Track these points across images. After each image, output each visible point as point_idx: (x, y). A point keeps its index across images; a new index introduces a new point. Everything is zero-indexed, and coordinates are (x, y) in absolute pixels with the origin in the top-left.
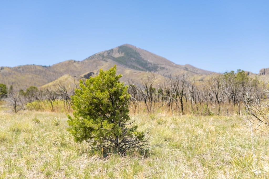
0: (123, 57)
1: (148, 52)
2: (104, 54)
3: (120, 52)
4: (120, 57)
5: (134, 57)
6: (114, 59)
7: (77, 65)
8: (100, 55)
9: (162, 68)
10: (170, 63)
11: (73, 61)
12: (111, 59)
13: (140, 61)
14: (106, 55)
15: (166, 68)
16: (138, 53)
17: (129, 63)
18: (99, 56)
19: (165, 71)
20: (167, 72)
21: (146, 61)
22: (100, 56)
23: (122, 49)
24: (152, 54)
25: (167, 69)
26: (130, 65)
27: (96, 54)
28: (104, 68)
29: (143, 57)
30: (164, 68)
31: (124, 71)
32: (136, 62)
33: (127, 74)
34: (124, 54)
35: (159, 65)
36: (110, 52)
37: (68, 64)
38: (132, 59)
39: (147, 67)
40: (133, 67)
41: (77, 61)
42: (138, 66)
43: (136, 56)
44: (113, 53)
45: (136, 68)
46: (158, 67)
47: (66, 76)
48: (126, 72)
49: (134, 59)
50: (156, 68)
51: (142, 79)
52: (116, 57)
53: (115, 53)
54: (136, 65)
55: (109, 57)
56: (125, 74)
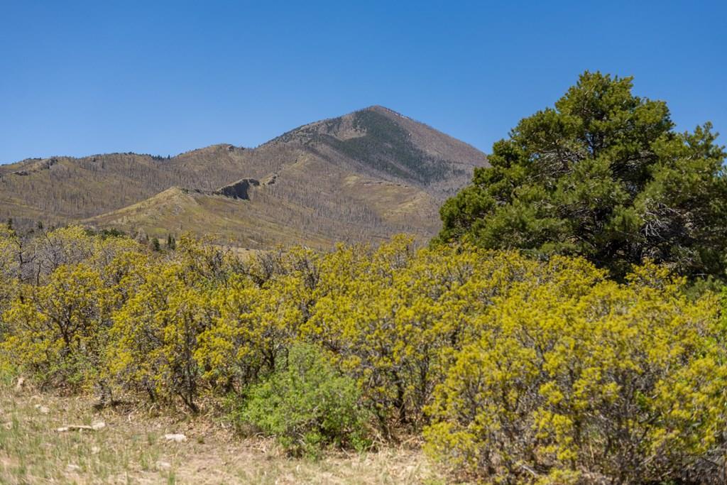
0: (361, 140)
1: (430, 129)
2: (317, 128)
3: (358, 127)
4: (354, 140)
5: (392, 142)
6: (339, 146)
7: (237, 159)
8: (307, 130)
9: (457, 173)
10: (481, 160)
11: (228, 148)
12: (327, 143)
13: (406, 150)
14: (321, 131)
15: (467, 171)
16: (404, 131)
17: (376, 156)
18: (305, 134)
19: (464, 179)
20: (468, 184)
22: (308, 135)
23: (367, 118)
24: (439, 136)
25: (469, 176)
26: (376, 161)
27: (302, 128)
28: (298, 168)
29: (414, 142)
30: (461, 172)
31: (345, 177)
32: (394, 153)
33: (349, 185)
34: (367, 133)
35: (452, 165)
36: (334, 125)
37: (214, 153)
38: (386, 144)
39: (420, 167)
40: (384, 167)
41: (238, 147)
42: (398, 165)
43: (397, 139)
44: (341, 129)
45: (389, 169)
46: (449, 169)
47: (172, 191)
48: (348, 180)
49: (390, 146)
50: (443, 170)
51: (379, 199)
52: (347, 138)
53: (346, 128)
54: (392, 162)
55: (325, 139)
56: (344, 185)
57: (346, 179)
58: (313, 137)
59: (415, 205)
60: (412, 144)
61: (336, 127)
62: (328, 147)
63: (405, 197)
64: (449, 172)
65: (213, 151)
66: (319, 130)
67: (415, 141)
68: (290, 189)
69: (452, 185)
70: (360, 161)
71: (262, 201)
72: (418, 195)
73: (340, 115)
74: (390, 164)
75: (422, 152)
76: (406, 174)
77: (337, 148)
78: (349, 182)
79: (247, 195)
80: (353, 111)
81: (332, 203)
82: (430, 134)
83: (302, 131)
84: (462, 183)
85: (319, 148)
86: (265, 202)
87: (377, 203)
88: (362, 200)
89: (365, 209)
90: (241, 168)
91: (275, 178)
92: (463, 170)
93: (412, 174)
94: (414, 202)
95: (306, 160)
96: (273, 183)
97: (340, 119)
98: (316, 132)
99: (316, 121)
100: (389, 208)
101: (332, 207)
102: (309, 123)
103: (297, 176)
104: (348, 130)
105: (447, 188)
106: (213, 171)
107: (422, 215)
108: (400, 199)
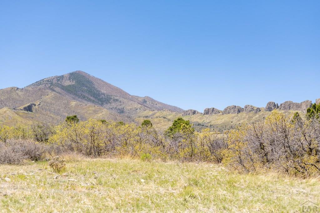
0: (73, 85)
1: (102, 81)
2: (53, 80)
3: (71, 80)
4: (70, 86)
5: (86, 87)
6: (63, 88)
7: (20, 93)
8: (48, 81)
9: (115, 100)
10: (125, 95)
11: (16, 89)
12: (59, 87)
13: (92, 90)
14: (55, 81)
15: (119, 100)
16: (91, 82)
17: (80, 93)
19: (118, 103)
20: (120, 105)
22: (48, 83)
23: (74, 76)
24: (107, 84)
25: (120, 102)
26: (80, 95)
27: (45, 80)
28: (49, 98)
29: (96, 87)
30: (117, 100)
32: (88, 92)
34: (76, 82)
35: (113, 97)
38: (84, 88)
39: (99, 98)
40: (84, 97)
41: (21, 88)
42: (90, 97)
43: (88, 85)
44: (63, 81)
45: (86, 98)
46: (111, 99)
47: (5, 109)
48: (72, 104)
49: (86, 88)
50: (109, 99)
51: (87, 112)
52: (66, 85)
54: (87, 95)
55: (58, 85)
56: (70, 106)
57: (71, 103)
58: (52, 84)
59: (103, 115)
61: (61, 79)
62: (59, 89)
63: (98, 111)
64: (112, 100)
65: (9, 90)
66: (54, 81)
68: (47, 108)
69: (113, 105)
70: (73, 95)
71: (39, 113)
72: (103, 110)
73: (63, 75)
74: (86, 96)
75: (99, 91)
76: (93, 100)
78: (72, 105)
79: (32, 110)
80: (69, 73)
81: (66, 114)
82: (103, 83)
83: (46, 81)
84: (117, 105)
85: (55, 89)
87: (86, 114)
88: (78, 112)
89: (81, 117)
90: (23, 98)
91: (40, 102)
93: (96, 101)
94: (102, 113)
95: (52, 95)
96: (40, 105)
97: (63, 76)
99: (51, 76)
100: (91, 116)
102: (48, 77)
103: (49, 102)
104: (66, 81)
105: (111, 107)
106: (10, 99)
107: (106, 119)
108: (95, 112)
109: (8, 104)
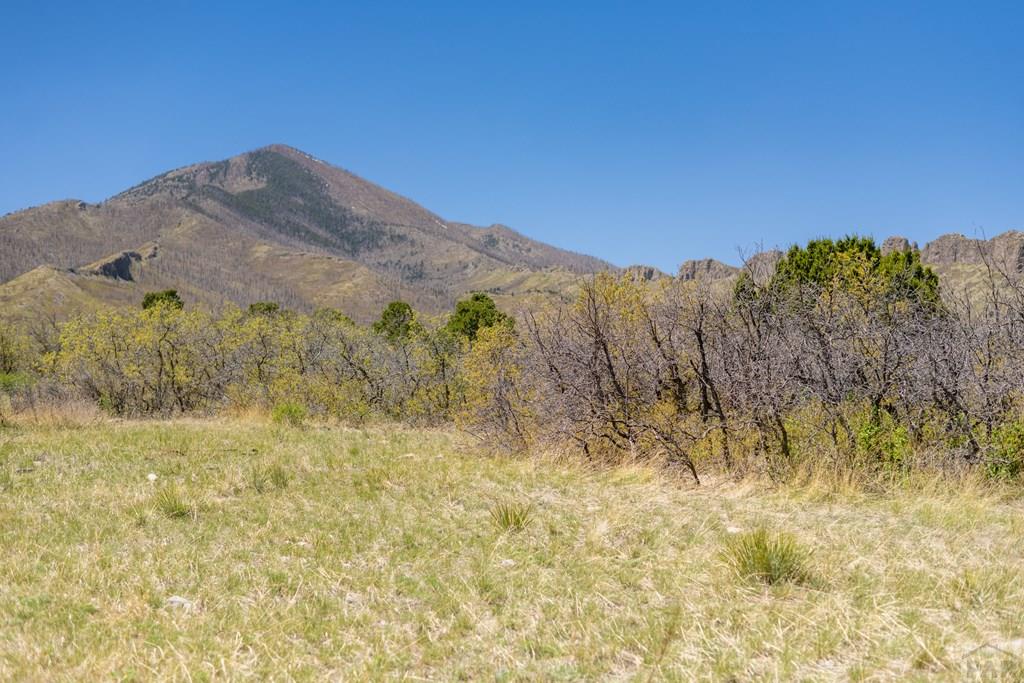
0: (260, 192)
1: (354, 177)
2: (195, 176)
3: (254, 174)
4: (251, 193)
5: (302, 195)
6: (230, 201)
7: (91, 221)
8: (180, 179)
9: (396, 239)
10: (427, 221)
11: (77, 206)
12: (214, 198)
13: (323, 207)
14: (201, 180)
15: (410, 237)
16: (318, 181)
17: (282, 215)
18: (176, 183)
19: (406, 248)
20: (412, 254)
21: (345, 210)
22: (181, 185)
23: (264, 161)
24: (367, 186)
25: (413, 243)
26: (284, 222)
27: (170, 175)
28: (183, 234)
29: (334, 196)
30: (401, 238)
31: (250, 247)
32: (308, 212)
33: (258, 257)
34: (268, 182)
35: (388, 227)
36: (218, 172)
37: (59, 213)
38: (294, 199)
39: (344, 231)
40: (295, 231)
41: (91, 203)
42: (314, 229)
43: (309, 192)
44: (229, 177)
45: (303, 234)
46: (384, 234)
47: (42, 271)
48: (256, 251)
49: (300, 201)
50: (376, 235)
51: (304, 278)
52: (239, 190)
53: (237, 175)
54: (306, 224)
55: (210, 192)
56: (252, 258)
57: (254, 249)
58: (191, 188)
59: (356, 286)
60: (330, 198)
61: (221, 173)
62: (216, 203)
63: (340, 274)
64: (385, 238)
65: (56, 210)
66: (198, 178)
67: (334, 194)
68: (179, 265)
69: (390, 255)
70: (261, 223)
72: (358, 272)
73: (227, 158)
74: (303, 226)
76: (326, 240)
77: (229, 205)
78: (257, 255)
79: (130, 275)
80: (245, 151)
81: (238, 284)
82: (356, 185)
83: (173, 180)
84: (403, 253)
85: (201, 205)
86: (155, 283)
87: (301, 284)
88: (278, 279)
89: (286, 292)
90: (99, 235)
91: (156, 248)
92: (405, 235)
93: (334, 241)
94: (355, 281)
95: (194, 223)
96: (154, 256)
97: (227, 162)
98: (194, 181)
99: (189, 164)
100: (319, 290)
101: (240, 289)
102: (179, 167)
103: (184, 246)
104: (239, 179)
105: (383, 261)
106: (59, 239)
107: (367, 298)
108: (332, 277)
109: (52, 254)
